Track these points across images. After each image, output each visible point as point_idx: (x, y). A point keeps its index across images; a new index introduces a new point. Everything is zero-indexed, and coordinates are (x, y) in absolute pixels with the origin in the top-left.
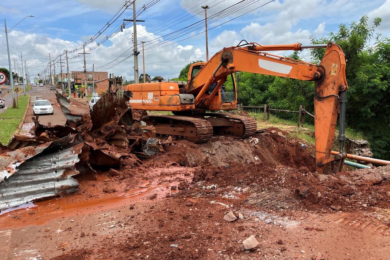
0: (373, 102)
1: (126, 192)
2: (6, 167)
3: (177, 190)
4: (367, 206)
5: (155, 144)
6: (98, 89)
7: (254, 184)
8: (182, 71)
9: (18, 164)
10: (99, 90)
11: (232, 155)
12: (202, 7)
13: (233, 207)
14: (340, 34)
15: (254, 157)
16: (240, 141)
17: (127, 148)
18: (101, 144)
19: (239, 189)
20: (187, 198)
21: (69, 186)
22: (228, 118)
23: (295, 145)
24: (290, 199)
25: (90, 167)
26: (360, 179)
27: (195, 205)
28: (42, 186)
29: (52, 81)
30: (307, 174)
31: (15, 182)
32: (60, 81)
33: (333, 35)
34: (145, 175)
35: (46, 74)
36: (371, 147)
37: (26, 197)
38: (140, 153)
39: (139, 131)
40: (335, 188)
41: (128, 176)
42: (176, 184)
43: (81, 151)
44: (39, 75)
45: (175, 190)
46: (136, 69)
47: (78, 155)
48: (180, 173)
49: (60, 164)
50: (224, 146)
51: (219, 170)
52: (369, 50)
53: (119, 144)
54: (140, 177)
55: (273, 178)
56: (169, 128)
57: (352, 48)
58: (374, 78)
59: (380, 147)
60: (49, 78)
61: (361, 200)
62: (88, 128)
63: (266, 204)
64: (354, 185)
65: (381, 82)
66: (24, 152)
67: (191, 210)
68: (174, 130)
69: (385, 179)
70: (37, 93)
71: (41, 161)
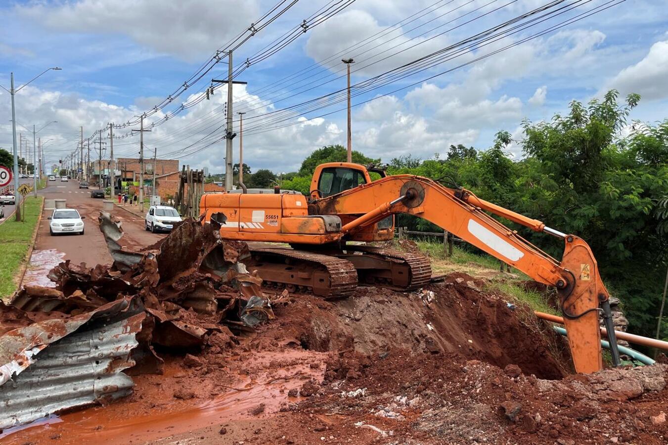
0: (628, 233)
1: (213, 399)
2: (15, 355)
3: (299, 397)
4: (618, 440)
5: (260, 306)
6: (160, 189)
7: (429, 392)
8: (305, 162)
9: (36, 351)
10: (162, 191)
11: (389, 322)
12: (343, 61)
13: (394, 436)
14: (572, 118)
15: (426, 324)
16: (402, 296)
17: (214, 313)
18: (173, 312)
19: (404, 400)
20: (315, 415)
21: (117, 388)
22: (383, 256)
23: (496, 305)
24: (490, 424)
25: (153, 351)
26: (605, 389)
27: (329, 429)
28: (73, 387)
29: (82, 173)
30: (518, 378)
31: (28, 380)
32: (97, 172)
33: (560, 119)
34: (244, 366)
35: (73, 161)
36: (625, 308)
37: (46, 406)
38: (236, 322)
39: (234, 283)
40: (563, 406)
41: (216, 366)
42: (296, 385)
43: (141, 327)
44: (60, 162)
45: (295, 397)
46: (228, 162)
47: (136, 335)
48: (302, 363)
49: (105, 349)
50: (376, 305)
51: (370, 361)
52: (620, 144)
53: (201, 306)
54: (235, 370)
55: (461, 382)
56: (282, 271)
57: (592, 143)
58: (629, 192)
59: (639, 310)
60: (78, 168)
61: (608, 429)
62: (152, 282)
63: (449, 431)
64: (595, 400)
65: (640, 201)
66: (47, 328)
67: (322, 438)
68: (292, 276)
69: (647, 390)
70: (56, 193)
71: (74, 344)
